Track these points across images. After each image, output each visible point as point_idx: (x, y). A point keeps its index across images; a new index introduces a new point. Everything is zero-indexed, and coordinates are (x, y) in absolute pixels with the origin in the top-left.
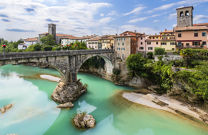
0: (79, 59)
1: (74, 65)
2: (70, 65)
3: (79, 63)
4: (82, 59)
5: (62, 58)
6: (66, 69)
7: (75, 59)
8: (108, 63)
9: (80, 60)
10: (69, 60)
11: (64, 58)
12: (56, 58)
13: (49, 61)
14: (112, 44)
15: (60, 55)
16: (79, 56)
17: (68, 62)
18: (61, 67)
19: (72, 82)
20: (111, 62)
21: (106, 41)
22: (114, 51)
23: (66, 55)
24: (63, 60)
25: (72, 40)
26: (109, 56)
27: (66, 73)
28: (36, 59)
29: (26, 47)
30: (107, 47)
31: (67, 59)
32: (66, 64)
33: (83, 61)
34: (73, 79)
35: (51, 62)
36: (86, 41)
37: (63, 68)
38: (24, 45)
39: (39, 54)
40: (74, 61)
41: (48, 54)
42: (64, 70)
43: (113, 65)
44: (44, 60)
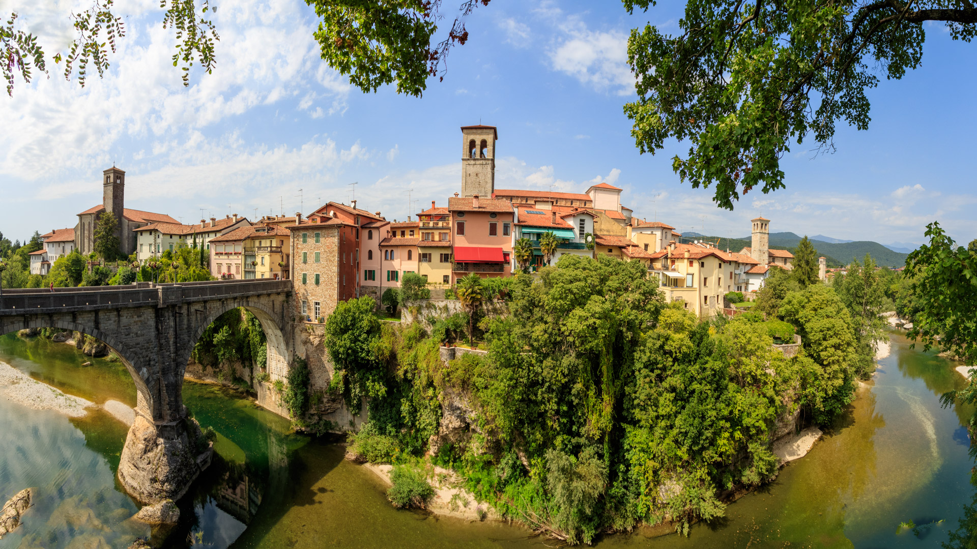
0: (185, 322)
1: (172, 349)
2: (161, 346)
3: (186, 338)
4: (193, 325)
5: (136, 318)
6: (149, 364)
7: (172, 324)
8: (273, 338)
9: (189, 327)
10: (157, 328)
11: (142, 318)
12: (119, 316)
13: (102, 326)
14: (287, 256)
15: (131, 303)
16: (184, 311)
17: (153, 333)
18: (136, 353)
19: (169, 418)
20: (284, 336)
21: (268, 245)
22: (292, 287)
23: (147, 306)
24: (139, 324)
25: (169, 237)
26: (275, 310)
27: (151, 379)
28: (69, 318)
29: (49, 265)
30: (271, 270)
31: (152, 322)
32: (148, 343)
33: (197, 331)
34: (170, 409)
35: (107, 333)
36: (209, 242)
37: (142, 360)
38: (43, 258)
39: (76, 298)
40: (172, 329)
41: (99, 300)
42: (144, 366)
43: (287, 349)
44: (89, 324)
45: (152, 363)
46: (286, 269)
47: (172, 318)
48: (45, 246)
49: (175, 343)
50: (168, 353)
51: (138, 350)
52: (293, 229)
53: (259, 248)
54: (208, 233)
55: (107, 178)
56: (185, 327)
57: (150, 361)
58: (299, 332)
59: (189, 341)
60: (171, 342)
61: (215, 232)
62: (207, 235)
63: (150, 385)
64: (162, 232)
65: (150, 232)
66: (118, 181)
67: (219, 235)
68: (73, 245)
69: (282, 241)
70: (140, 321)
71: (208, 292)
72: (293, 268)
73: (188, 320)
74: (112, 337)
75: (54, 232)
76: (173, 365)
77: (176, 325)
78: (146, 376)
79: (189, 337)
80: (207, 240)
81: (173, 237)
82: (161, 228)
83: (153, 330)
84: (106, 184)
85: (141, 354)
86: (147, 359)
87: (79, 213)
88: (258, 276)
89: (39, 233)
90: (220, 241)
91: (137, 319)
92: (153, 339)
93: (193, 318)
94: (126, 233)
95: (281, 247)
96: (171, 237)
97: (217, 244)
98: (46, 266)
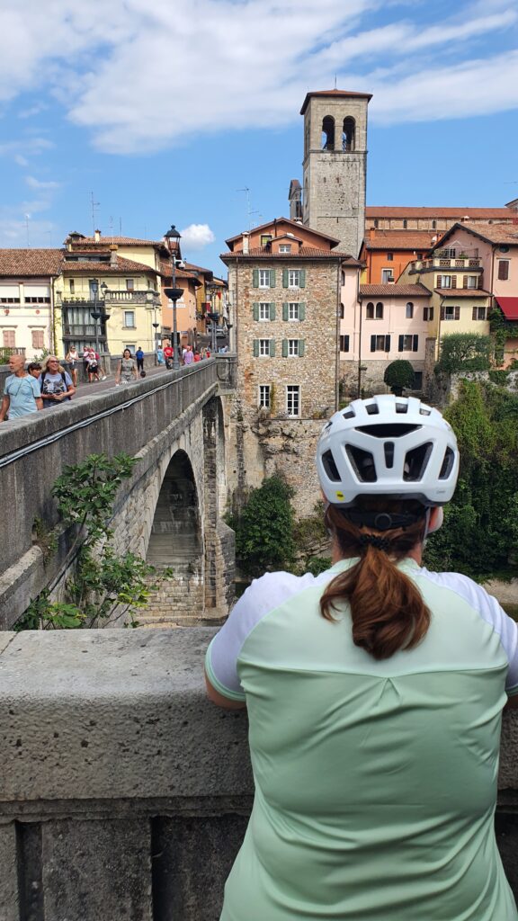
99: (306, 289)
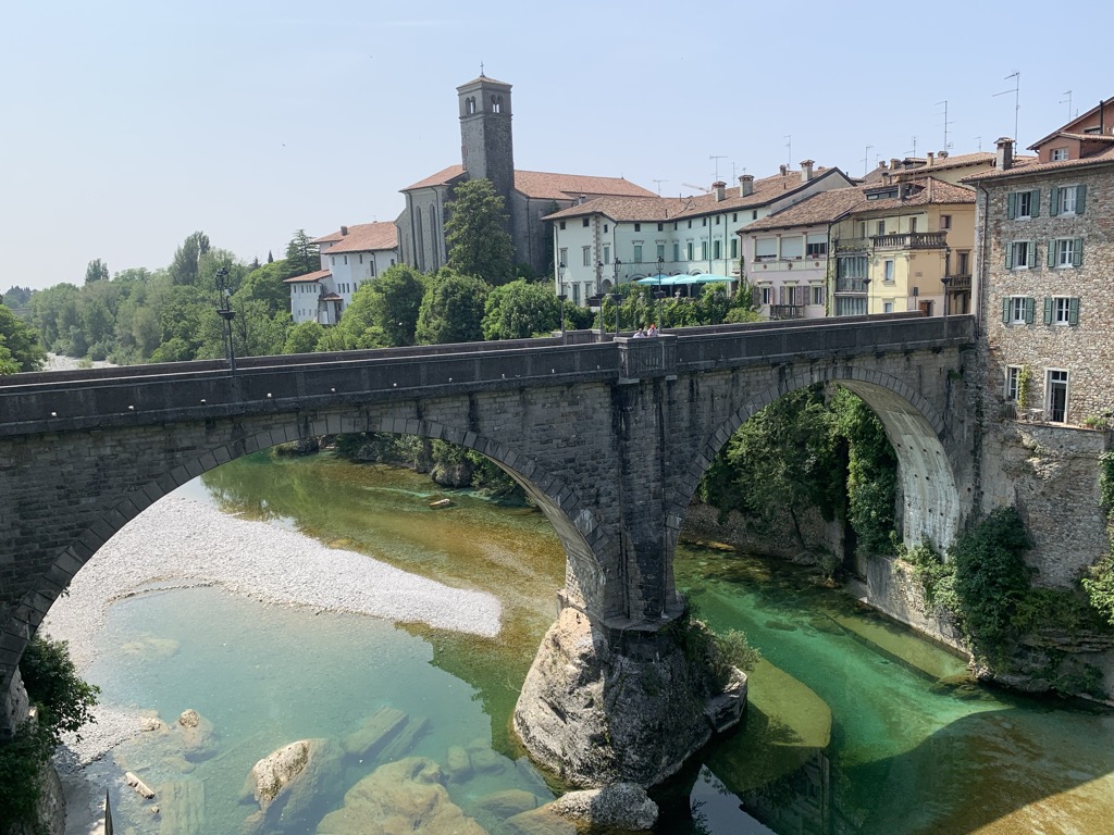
0: (685, 413)
1: (652, 472)
2: (625, 467)
3: (687, 450)
4: (704, 420)
5: (565, 408)
6: (597, 503)
7: (653, 419)
8: (917, 456)
9: (694, 426)
10: (615, 427)
11: (580, 408)
12: (524, 403)
13: (486, 426)
14: (964, 256)
16: (681, 392)
17: (604, 439)
18: (566, 480)
19: (641, 614)
20: (948, 452)
21: (905, 229)
22: (979, 332)
23: (593, 380)
24: (574, 419)
25: (632, 227)
26: (925, 391)
27: (600, 534)
28: (408, 411)
29: (338, 304)
30: (915, 292)
31: (604, 416)
32: (593, 458)
33: (712, 435)
34: (645, 597)
35: (498, 439)
36: (738, 233)
37: (580, 493)
38: (323, 289)
39: (423, 369)
40: (653, 430)
41: (477, 373)
42: (585, 506)
43: (957, 485)
44: (457, 422)
45: (603, 500)
46: (957, 287)
47: (652, 407)
48: (326, 262)
49: (661, 460)
50: (643, 481)
51: (570, 473)
52: (984, 184)
53: (879, 240)
54: (735, 211)
55: (468, 101)
56: (684, 424)
57: (598, 495)
58: (998, 446)
59: (694, 456)
60: (650, 458)
61: (754, 208)
62: (730, 217)
63: (598, 546)
64: (615, 217)
65: (585, 219)
66: (496, 109)
67: (762, 214)
68: (394, 256)
69: (948, 218)
70: (576, 413)
71: (743, 347)
72: (983, 284)
73: (692, 411)
74: (510, 448)
75: (345, 231)
76: (655, 506)
77: (661, 420)
78: (589, 526)
79: (694, 446)
80: (734, 227)
81: (642, 227)
82: (611, 209)
83: (606, 430)
84: (465, 117)
85: (577, 481)
86: (593, 491)
87: (406, 187)
88: (875, 308)
89: (306, 233)
90: (766, 230)
91: (568, 409)
92: (606, 450)
93: (705, 407)
94: (522, 225)
95: (941, 235)
96: (637, 228)
97: (760, 235)
98: (331, 306)
99: (1086, 216)
